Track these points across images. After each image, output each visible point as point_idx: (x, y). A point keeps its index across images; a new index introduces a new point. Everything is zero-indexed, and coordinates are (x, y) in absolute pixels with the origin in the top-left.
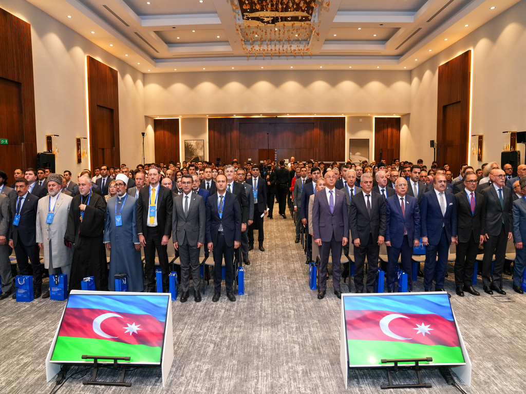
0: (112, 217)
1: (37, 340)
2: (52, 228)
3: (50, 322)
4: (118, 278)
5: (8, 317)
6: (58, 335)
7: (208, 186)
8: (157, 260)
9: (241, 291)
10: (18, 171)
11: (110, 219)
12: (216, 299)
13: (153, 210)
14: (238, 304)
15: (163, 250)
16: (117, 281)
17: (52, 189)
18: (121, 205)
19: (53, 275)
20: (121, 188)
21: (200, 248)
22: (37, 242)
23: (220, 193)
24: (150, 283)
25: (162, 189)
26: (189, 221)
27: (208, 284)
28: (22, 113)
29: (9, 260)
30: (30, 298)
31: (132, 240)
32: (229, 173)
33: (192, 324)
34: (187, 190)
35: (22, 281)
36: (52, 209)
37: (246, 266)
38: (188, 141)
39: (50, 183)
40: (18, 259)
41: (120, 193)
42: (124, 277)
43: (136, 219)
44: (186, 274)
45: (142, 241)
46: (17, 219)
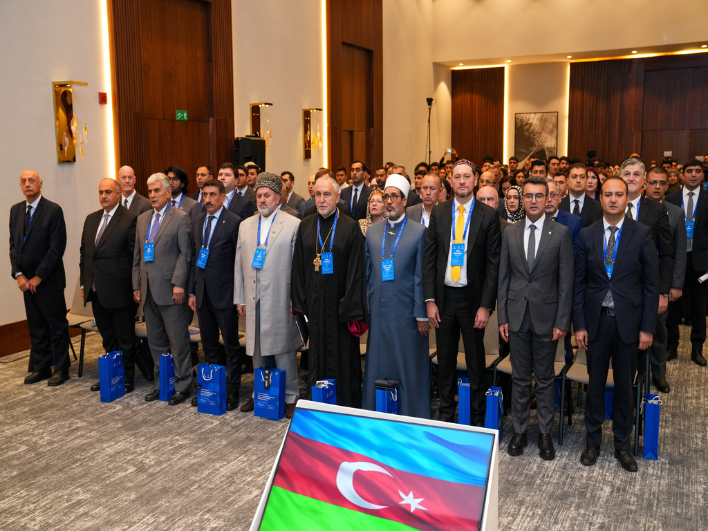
0: (375, 263)
1: (232, 489)
2: (262, 279)
3: (254, 458)
4: (382, 387)
5: (185, 438)
6: (273, 483)
7: (576, 208)
8: (461, 359)
9: (652, 451)
10: (202, 170)
11: (371, 266)
12: (589, 459)
13: (458, 253)
14: (644, 479)
15: (476, 338)
16: (379, 393)
17: (264, 203)
18: (394, 238)
19: (261, 368)
20: (395, 203)
21: (557, 341)
22: (235, 303)
23: (609, 221)
24: (445, 405)
25: (478, 206)
26: (537, 280)
27: (570, 423)
28: (212, 61)
29: (188, 334)
30: (221, 408)
31: (412, 313)
32: (631, 177)
33: (535, 505)
34: (536, 212)
35: (209, 373)
36: (263, 241)
37: (660, 394)
38: (524, 116)
39: (262, 191)
40: (202, 333)
41: (393, 213)
42: (394, 386)
43: (423, 269)
44: (523, 395)
45: (433, 316)
46: (203, 255)
